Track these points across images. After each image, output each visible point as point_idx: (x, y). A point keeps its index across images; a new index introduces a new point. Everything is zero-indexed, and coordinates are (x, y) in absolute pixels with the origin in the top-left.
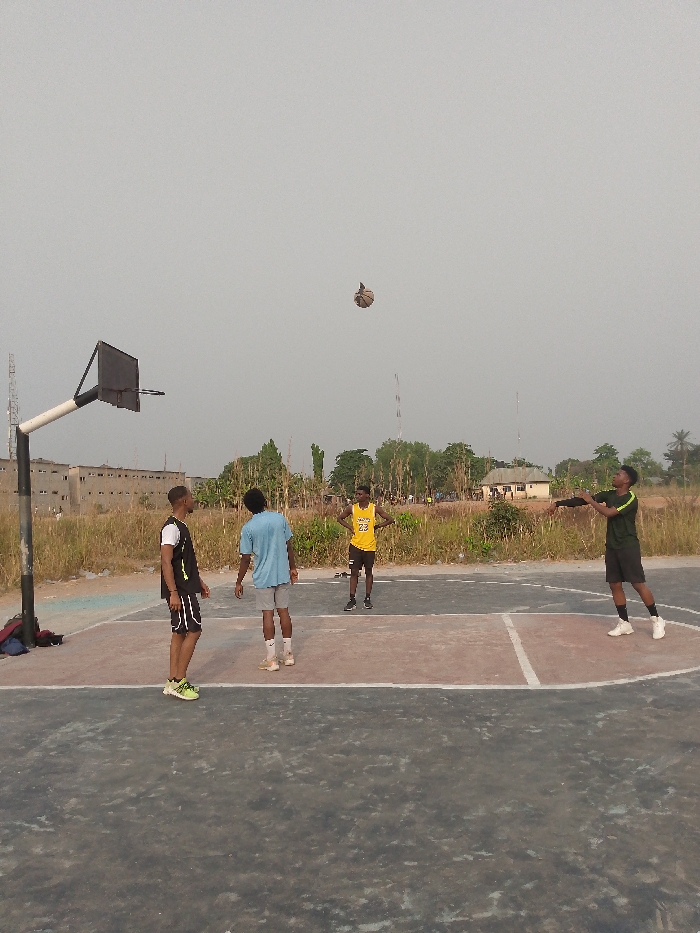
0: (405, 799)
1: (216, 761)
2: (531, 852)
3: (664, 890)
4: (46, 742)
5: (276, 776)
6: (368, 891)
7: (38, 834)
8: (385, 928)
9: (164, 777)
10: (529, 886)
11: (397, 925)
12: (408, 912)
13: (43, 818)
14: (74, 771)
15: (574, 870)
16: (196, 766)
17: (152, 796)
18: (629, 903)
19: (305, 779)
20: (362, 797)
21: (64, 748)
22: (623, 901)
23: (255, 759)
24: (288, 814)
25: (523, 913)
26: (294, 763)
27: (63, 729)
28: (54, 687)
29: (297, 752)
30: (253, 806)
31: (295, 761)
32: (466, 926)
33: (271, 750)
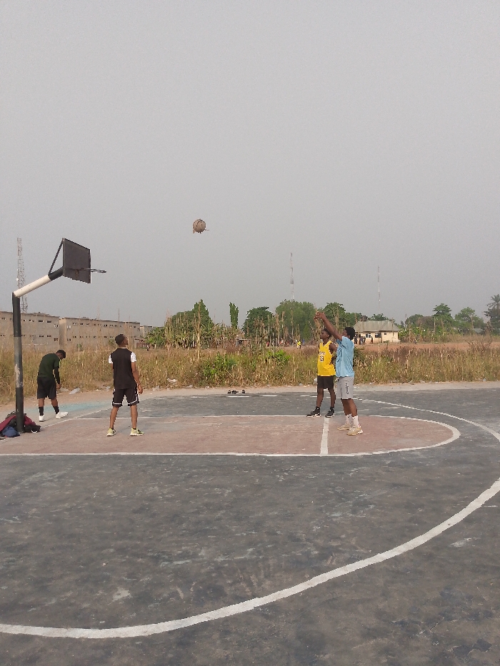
0: (220, 508)
1: (120, 491)
2: (278, 532)
3: (341, 549)
4: (24, 482)
5: (152, 498)
6: (183, 548)
7: (12, 524)
8: (187, 563)
9: (88, 499)
10: (270, 546)
11: (194, 562)
12: (202, 557)
13: (16, 518)
14: (37, 495)
15: (298, 540)
16: (108, 494)
17: (80, 507)
18: (319, 554)
19: (168, 499)
20: (197, 508)
21: (33, 485)
22: (316, 552)
23: (143, 490)
24: (154, 515)
25: (261, 557)
27: (34, 476)
28: (32, 454)
29: (168, 487)
30: (135, 512)
31: (165, 491)
32: (229, 562)
33: (153, 486)
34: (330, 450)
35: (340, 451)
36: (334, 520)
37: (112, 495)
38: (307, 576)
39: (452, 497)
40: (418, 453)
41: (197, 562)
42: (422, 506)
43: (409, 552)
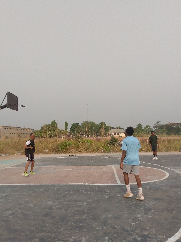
0: (84, 213)
5: (50, 208)
17: (17, 213)
20: (73, 213)
22: (139, 239)
23: (45, 203)
24: (53, 217)
26: (56, 204)
30: (44, 216)
33: (49, 201)
36: (139, 219)
37: (31, 206)
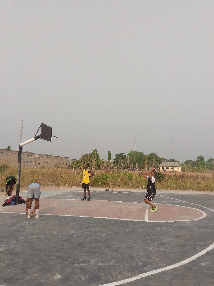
0: (101, 242)
1: (58, 231)
2: (125, 254)
3: (151, 263)
4: (18, 225)
5: (72, 236)
6: (84, 258)
7: (13, 243)
8: (85, 265)
9: (45, 234)
10: (121, 260)
11: (88, 264)
12: (92, 262)
13: (14, 240)
14: (23, 231)
15: (134, 258)
16: (53, 232)
17: (41, 238)
19: (78, 237)
20: (91, 241)
21: (22, 227)
22: (141, 264)
23: (68, 232)
24: (72, 243)
25: (117, 264)
27: (22, 223)
29: (79, 231)
30: (64, 241)
31: (77, 233)
32: (103, 265)
33: (72, 230)
34: (149, 219)
35: (153, 219)
36: (150, 250)
37: (54, 233)
38: (137, 274)
39: (201, 243)
40: (188, 223)
41: (90, 265)
42: (188, 246)
43: (181, 266)
